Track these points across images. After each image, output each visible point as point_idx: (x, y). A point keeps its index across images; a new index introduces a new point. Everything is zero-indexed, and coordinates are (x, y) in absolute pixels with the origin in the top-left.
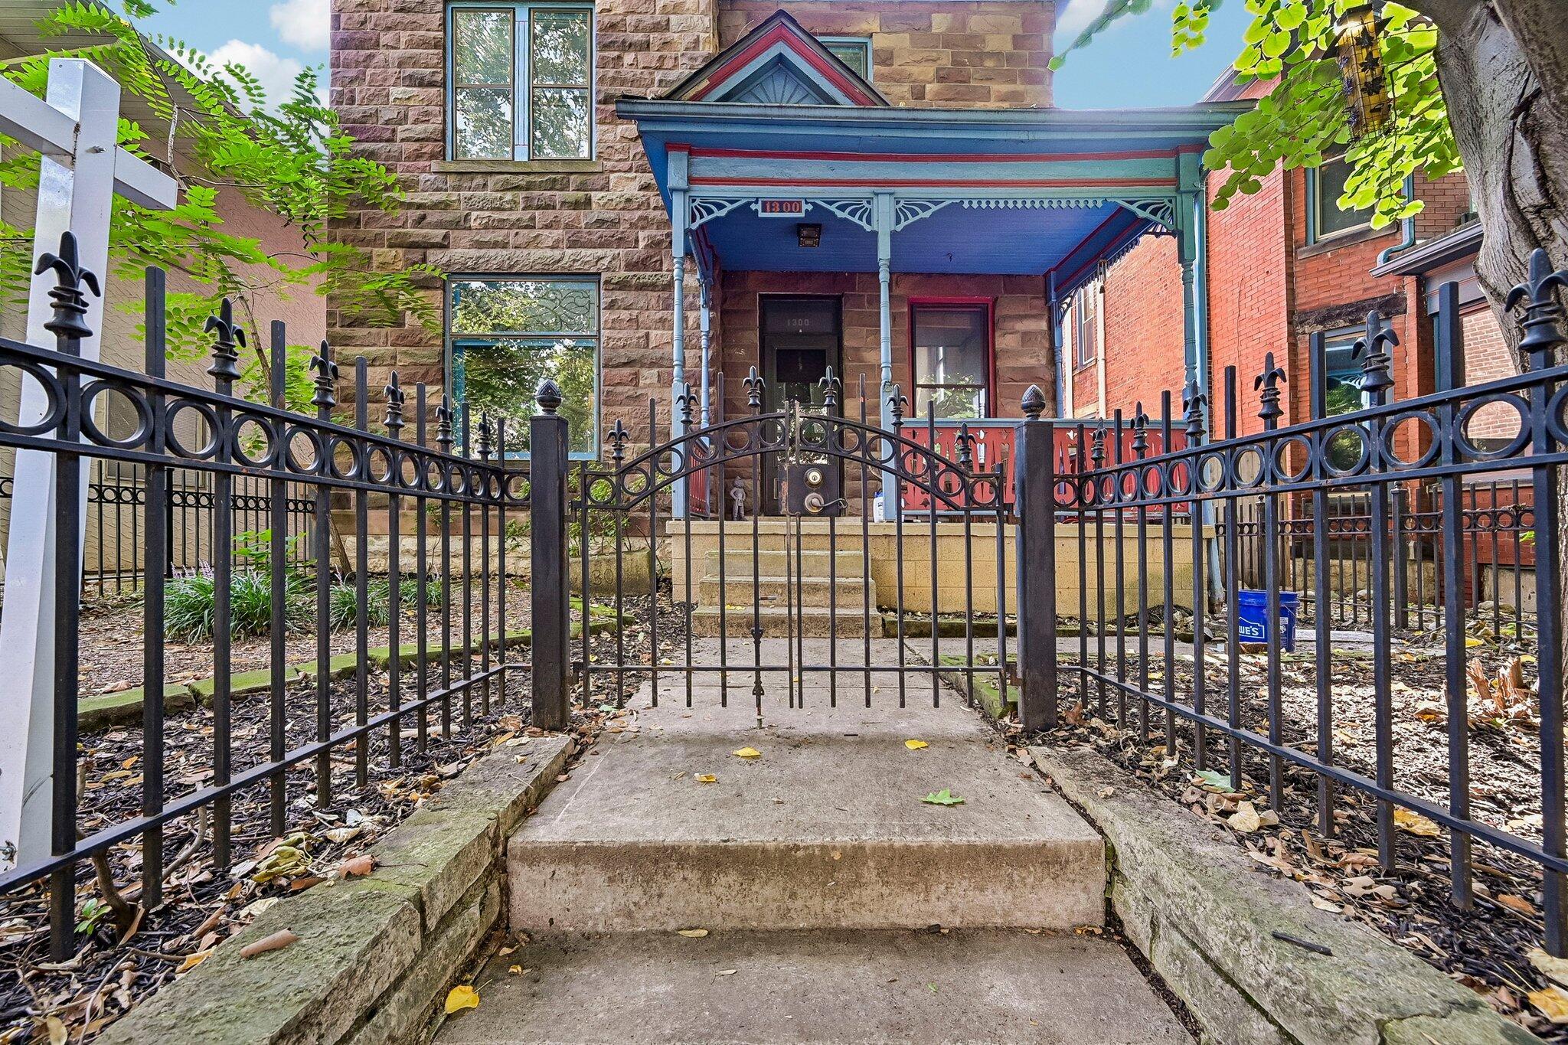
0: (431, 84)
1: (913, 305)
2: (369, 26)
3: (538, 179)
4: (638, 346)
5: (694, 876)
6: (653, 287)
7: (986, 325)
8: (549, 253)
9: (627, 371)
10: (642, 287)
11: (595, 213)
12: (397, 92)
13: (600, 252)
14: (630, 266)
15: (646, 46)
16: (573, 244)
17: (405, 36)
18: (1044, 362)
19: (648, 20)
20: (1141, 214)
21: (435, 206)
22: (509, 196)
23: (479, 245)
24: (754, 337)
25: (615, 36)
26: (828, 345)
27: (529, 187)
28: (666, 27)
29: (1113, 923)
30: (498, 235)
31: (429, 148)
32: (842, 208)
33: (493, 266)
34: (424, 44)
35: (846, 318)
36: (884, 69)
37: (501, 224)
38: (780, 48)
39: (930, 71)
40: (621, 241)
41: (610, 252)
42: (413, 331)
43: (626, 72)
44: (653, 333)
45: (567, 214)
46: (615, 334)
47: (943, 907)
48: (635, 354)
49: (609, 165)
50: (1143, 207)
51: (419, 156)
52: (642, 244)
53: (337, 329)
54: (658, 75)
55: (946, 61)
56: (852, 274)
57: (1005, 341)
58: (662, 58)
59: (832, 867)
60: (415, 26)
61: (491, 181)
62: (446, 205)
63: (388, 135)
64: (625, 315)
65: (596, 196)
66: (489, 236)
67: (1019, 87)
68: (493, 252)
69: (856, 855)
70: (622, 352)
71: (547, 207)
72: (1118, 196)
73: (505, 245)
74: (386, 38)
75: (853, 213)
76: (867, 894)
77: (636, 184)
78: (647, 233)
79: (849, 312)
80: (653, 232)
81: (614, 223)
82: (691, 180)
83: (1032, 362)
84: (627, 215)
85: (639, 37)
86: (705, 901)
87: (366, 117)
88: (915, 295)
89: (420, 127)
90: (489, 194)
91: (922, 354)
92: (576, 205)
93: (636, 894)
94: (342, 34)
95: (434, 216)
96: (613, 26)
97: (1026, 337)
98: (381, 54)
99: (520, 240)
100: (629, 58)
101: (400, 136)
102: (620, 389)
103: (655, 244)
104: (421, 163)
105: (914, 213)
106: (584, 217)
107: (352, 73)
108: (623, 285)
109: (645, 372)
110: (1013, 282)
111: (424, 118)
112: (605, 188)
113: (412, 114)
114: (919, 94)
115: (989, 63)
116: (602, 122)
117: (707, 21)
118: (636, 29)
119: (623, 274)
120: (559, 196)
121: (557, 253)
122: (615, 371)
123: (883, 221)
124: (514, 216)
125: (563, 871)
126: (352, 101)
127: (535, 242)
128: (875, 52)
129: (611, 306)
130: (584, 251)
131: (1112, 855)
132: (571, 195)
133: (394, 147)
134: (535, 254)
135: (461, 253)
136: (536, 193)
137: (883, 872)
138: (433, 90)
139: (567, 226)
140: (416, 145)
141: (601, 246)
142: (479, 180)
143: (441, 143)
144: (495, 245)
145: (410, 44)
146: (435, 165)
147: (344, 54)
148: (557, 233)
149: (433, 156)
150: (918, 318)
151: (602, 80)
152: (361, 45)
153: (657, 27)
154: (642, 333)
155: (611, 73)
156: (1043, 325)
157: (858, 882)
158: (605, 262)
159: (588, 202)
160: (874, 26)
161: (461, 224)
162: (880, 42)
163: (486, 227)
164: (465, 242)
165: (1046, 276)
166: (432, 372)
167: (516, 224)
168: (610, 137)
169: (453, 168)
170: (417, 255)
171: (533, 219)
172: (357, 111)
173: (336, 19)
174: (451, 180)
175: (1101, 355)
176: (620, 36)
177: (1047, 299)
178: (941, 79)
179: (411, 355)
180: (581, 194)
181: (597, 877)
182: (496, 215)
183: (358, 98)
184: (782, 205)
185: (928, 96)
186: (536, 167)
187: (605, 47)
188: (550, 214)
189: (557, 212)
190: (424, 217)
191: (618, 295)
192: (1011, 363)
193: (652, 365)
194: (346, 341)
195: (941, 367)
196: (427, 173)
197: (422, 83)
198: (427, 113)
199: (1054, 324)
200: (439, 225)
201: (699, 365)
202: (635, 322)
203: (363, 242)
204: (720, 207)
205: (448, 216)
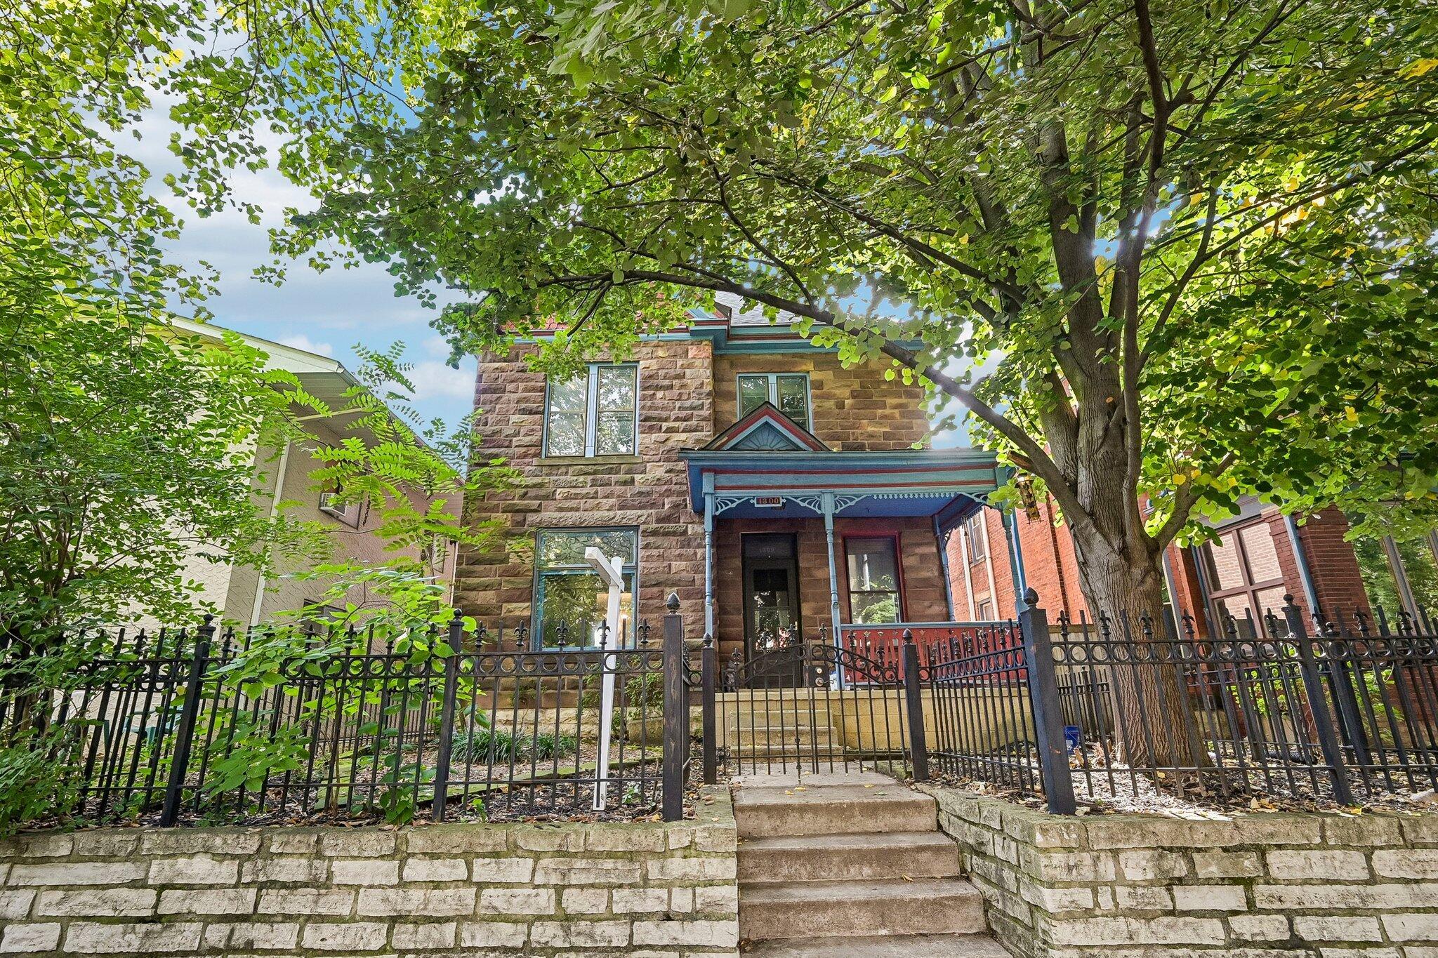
0: (536, 413)
1: (844, 539)
2: (500, 380)
3: (601, 468)
4: (663, 572)
5: (797, 815)
6: (674, 534)
7: (896, 551)
8: (606, 513)
9: (656, 589)
10: (666, 534)
11: (637, 487)
12: (514, 418)
13: (640, 512)
14: (659, 521)
15: (671, 387)
16: (622, 508)
17: (522, 386)
18: (936, 574)
19: (672, 372)
20: (977, 500)
21: (534, 486)
22: (581, 479)
23: (561, 510)
24: (738, 563)
25: (651, 382)
26: (789, 566)
27: (595, 473)
28: (684, 376)
29: (940, 827)
30: (573, 503)
31: (532, 451)
32: (803, 501)
33: (570, 523)
34: (534, 389)
35: (800, 548)
36: (818, 392)
37: (576, 497)
38: (766, 419)
39: (847, 392)
40: (653, 505)
41: (645, 512)
42: (515, 566)
43: (658, 402)
44: (674, 564)
45: (619, 489)
46: (648, 565)
47: (882, 824)
48: (662, 578)
49: (646, 458)
50: (978, 496)
51: (525, 456)
52: (667, 507)
53: (464, 566)
54: (678, 404)
55: (857, 386)
56: (803, 519)
57: (908, 561)
58: (680, 394)
59: (844, 810)
60: (528, 380)
61: (571, 470)
62: (541, 485)
63: (507, 443)
64: (655, 552)
65: (637, 477)
66: (568, 504)
67: (904, 400)
68: (570, 514)
69: (851, 806)
70: (653, 577)
71: (606, 485)
72: (963, 490)
73: (577, 509)
74: (510, 387)
75: (810, 503)
76: (856, 820)
77: (663, 470)
78: (670, 499)
79: (803, 544)
80: (674, 498)
81: (649, 494)
82: (716, 488)
83: (929, 574)
84: (657, 489)
85: (666, 382)
86: (802, 824)
87: (494, 433)
88: (847, 532)
89: (528, 438)
90: (569, 478)
91: (852, 559)
92: (625, 483)
93: (778, 823)
94: (483, 385)
95: (532, 492)
96: (650, 377)
97: (923, 558)
98: (506, 396)
99: (588, 506)
100: (660, 394)
101: (514, 444)
102: (651, 602)
103: (676, 506)
104: (526, 460)
105: (845, 503)
106: (629, 491)
107: (488, 407)
108: (655, 533)
109: (667, 590)
110: (911, 521)
111: (531, 432)
112: (644, 472)
113: (523, 431)
114: (841, 405)
115: (884, 387)
116: (642, 432)
117: (709, 372)
118: (665, 378)
119: (654, 526)
120: (614, 478)
121: (611, 514)
122: (648, 590)
123: (828, 508)
124: (584, 491)
125: (753, 814)
126: (486, 424)
127: (597, 507)
128: (812, 382)
129: (646, 547)
130: (629, 512)
131: (938, 804)
132: (622, 477)
133: (510, 451)
134: (598, 514)
135: (549, 515)
136: (599, 476)
137: (861, 812)
138: (538, 416)
139: (619, 496)
140: (524, 450)
141: (640, 508)
142: (563, 470)
143: (538, 448)
144: (572, 509)
145: (526, 390)
146: (535, 461)
147: (483, 397)
148: (612, 501)
149: (535, 456)
150: (849, 545)
151: (643, 408)
152: (494, 391)
153: (679, 377)
154: (666, 564)
155: (649, 403)
156: (934, 550)
157: (852, 816)
158: (643, 518)
159: (632, 481)
160: (811, 367)
161: (550, 497)
162: (814, 376)
163: (566, 498)
164: (552, 508)
165: (932, 517)
166: (525, 595)
167: (586, 496)
168: (647, 441)
169: (547, 462)
170: (519, 517)
171: (596, 493)
172: (489, 429)
173: (480, 378)
174: (545, 470)
175: (988, 555)
176: (655, 382)
177: (935, 533)
178: (854, 397)
179: (512, 583)
180: (628, 476)
181: (764, 816)
182: (573, 491)
183: (490, 422)
184: (768, 500)
185: (847, 407)
186: (600, 460)
187: (645, 389)
188: (608, 489)
189: (612, 488)
190: (526, 493)
191: (651, 539)
192: (913, 575)
193: (673, 585)
194: (469, 574)
195: (866, 567)
196: (532, 465)
197: (531, 412)
198: (533, 430)
199: (941, 549)
200: (536, 498)
201: (704, 585)
202: (661, 557)
203: (486, 510)
204: (733, 502)
205: (542, 492)
